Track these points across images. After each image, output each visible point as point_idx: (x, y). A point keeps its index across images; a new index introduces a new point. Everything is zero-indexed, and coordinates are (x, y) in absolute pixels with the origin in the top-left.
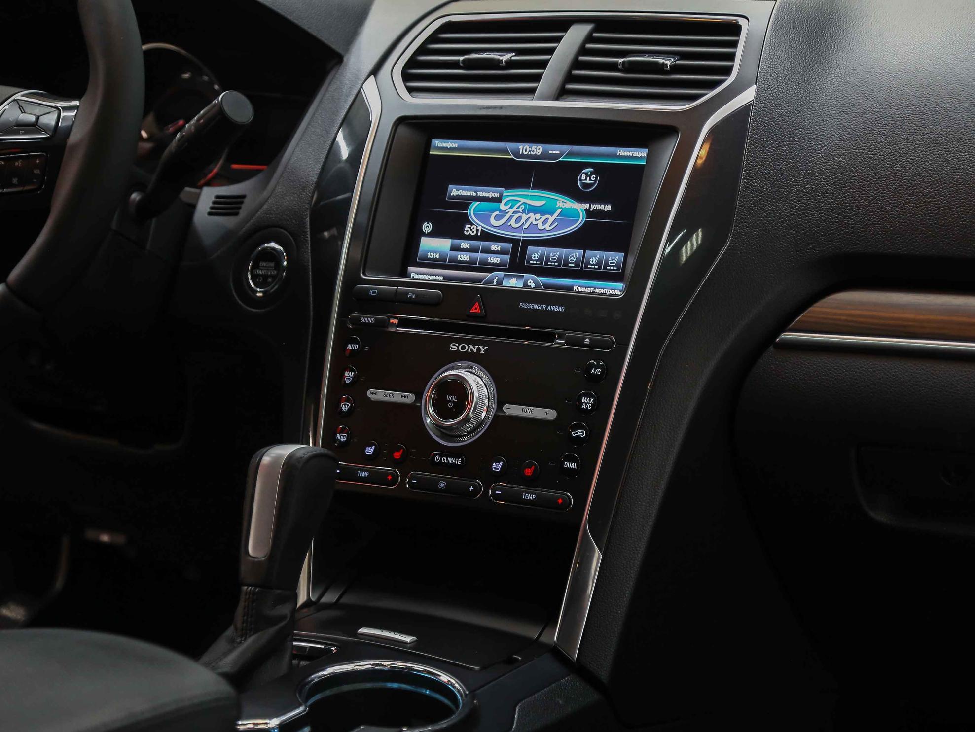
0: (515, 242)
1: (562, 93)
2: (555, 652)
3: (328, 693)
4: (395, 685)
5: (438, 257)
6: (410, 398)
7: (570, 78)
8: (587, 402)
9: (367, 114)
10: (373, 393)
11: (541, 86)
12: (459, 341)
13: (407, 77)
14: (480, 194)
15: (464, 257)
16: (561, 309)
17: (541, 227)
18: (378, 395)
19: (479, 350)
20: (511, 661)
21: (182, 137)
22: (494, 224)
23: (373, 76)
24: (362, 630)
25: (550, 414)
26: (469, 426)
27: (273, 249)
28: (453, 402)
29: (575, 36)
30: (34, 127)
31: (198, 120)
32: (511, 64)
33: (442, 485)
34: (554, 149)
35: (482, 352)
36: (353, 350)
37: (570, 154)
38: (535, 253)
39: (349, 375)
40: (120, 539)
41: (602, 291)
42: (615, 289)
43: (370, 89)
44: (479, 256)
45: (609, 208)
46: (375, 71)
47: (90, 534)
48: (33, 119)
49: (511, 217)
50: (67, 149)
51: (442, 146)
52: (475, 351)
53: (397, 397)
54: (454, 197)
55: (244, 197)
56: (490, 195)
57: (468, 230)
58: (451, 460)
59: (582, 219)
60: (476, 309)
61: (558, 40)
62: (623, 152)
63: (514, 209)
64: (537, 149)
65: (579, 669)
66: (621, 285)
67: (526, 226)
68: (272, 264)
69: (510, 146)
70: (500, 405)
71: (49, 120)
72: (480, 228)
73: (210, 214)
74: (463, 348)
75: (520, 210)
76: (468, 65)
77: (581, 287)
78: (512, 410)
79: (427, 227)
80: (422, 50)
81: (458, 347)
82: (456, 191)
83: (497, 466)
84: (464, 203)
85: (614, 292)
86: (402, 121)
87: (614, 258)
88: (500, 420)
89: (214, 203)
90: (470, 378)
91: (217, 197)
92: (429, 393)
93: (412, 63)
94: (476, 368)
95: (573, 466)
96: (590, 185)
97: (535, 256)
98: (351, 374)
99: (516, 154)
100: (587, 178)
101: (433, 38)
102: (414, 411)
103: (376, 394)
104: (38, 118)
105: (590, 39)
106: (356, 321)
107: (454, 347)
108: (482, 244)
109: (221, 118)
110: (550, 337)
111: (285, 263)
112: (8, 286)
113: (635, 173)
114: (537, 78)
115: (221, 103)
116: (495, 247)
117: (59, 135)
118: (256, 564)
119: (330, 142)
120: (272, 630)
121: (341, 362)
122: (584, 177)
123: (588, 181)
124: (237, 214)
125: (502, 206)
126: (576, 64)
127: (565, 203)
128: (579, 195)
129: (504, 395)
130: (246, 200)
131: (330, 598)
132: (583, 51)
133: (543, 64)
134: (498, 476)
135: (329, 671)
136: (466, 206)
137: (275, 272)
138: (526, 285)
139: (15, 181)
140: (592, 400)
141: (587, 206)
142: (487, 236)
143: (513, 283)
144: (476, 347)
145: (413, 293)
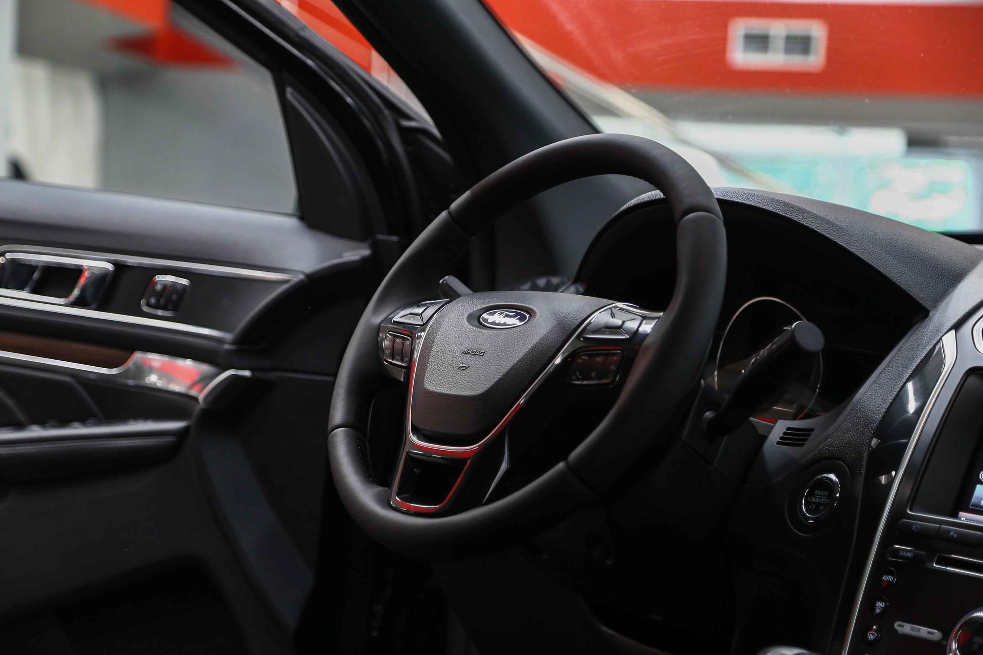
6: (936, 635)
9: (941, 364)
10: (900, 626)
18: (906, 629)
21: (757, 362)
23: (953, 331)
27: (830, 479)
28: (979, 644)
30: (618, 329)
36: (889, 582)
39: (880, 606)
43: (949, 341)
46: (957, 326)
48: (619, 322)
53: (923, 632)
55: (812, 430)
68: (826, 493)
71: (632, 325)
73: (778, 443)
86: (973, 371)
89: (785, 433)
91: (788, 429)
92: (957, 638)
98: (883, 604)
102: (938, 647)
103: (903, 626)
104: (624, 322)
106: (895, 553)
109: (793, 348)
111: (838, 495)
112: (568, 465)
115: (793, 330)
117: (639, 339)
119: (900, 386)
121: (876, 590)
124: (802, 446)
130: (813, 433)
137: (827, 501)
145: (956, 532)
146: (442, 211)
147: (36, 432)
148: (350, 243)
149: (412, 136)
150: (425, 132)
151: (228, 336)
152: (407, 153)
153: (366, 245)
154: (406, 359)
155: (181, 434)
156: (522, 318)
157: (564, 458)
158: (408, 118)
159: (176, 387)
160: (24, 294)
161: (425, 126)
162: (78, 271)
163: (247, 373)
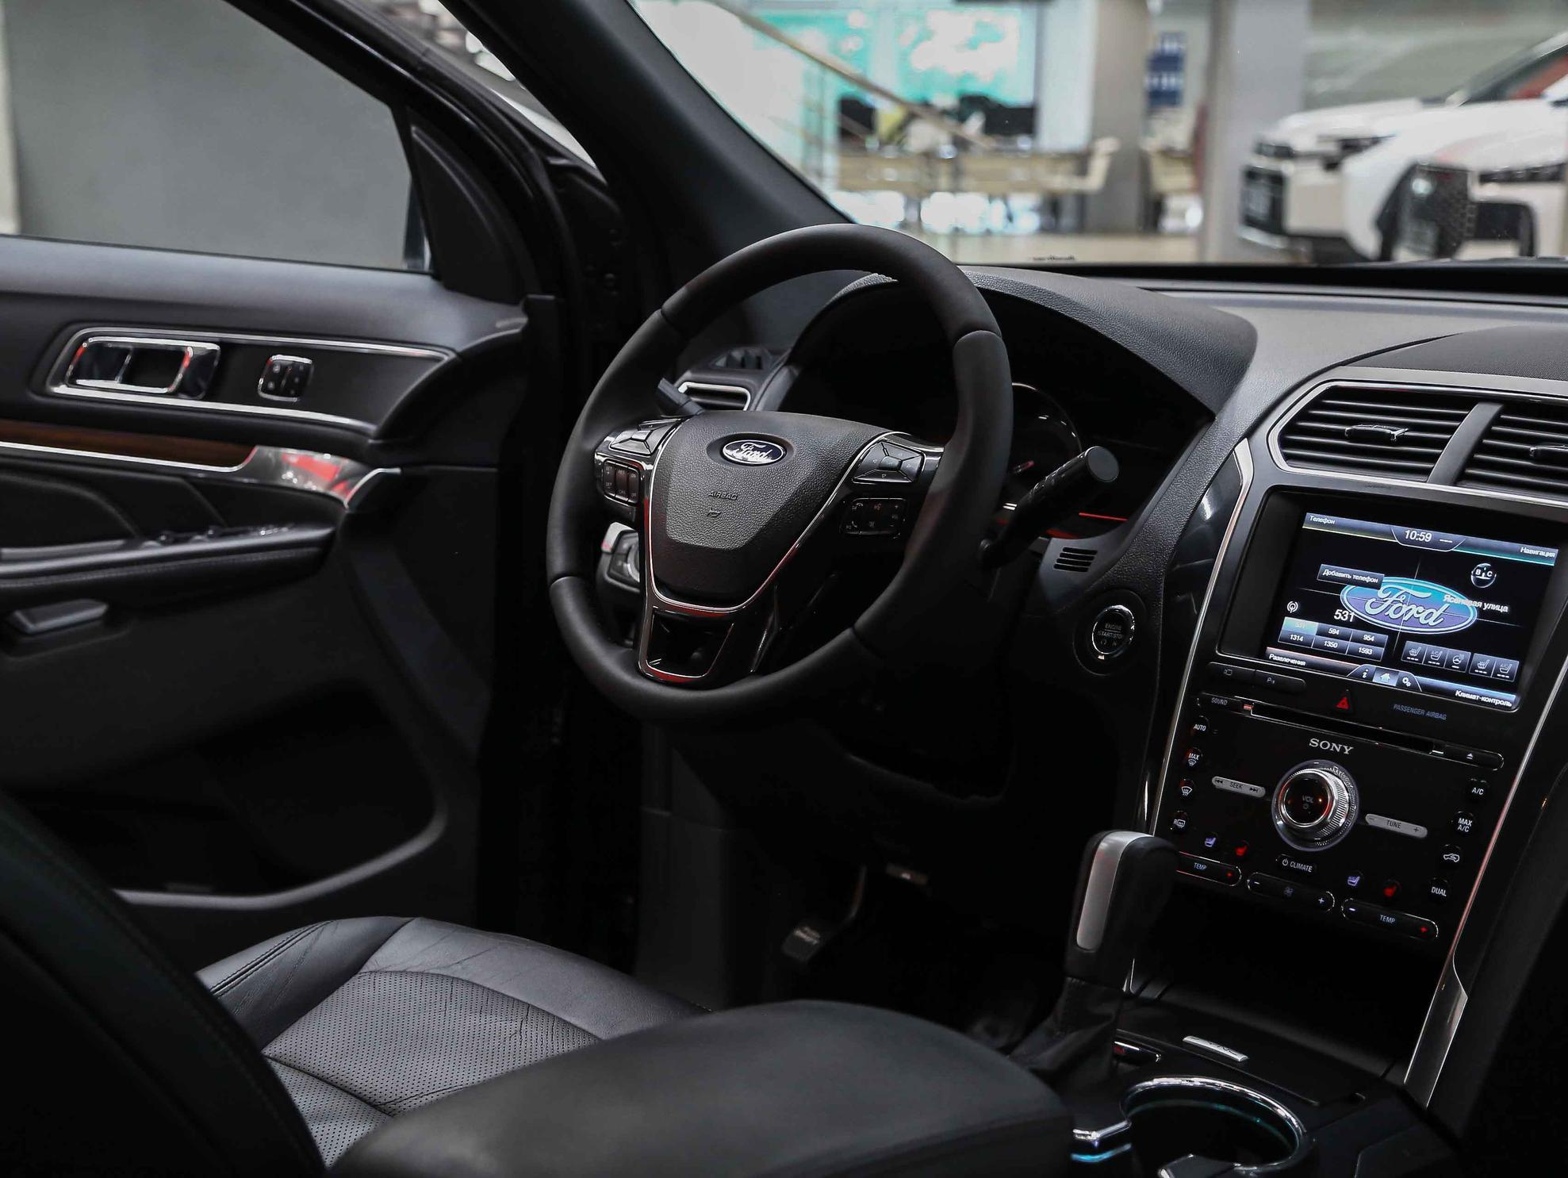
0: (1392, 634)
1: (1460, 478)
2: (1404, 1095)
3: (1150, 1105)
4: (1222, 1107)
5: (1301, 640)
6: (1259, 791)
7: (1470, 462)
8: (1465, 824)
9: (1238, 477)
10: (1218, 781)
11: (1437, 468)
12: (1321, 737)
13: (1284, 443)
14: (1356, 577)
15: (1333, 644)
16: (1443, 717)
17: (1422, 621)
18: (1226, 784)
19: (1343, 750)
20: (1354, 1100)
21: (1041, 489)
22: (1370, 611)
23: (1246, 439)
24: (1188, 1039)
25: (1421, 832)
26: (1326, 832)
27: (1121, 610)
28: (1309, 803)
29: (1478, 417)
30: (896, 471)
31: (1060, 473)
32: (1403, 440)
33: (1289, 891)
34: (1447, 538)
35: (1346, 752)
36: (1200, 731)
37: (1463, 546)
38: (1414, 649)
39: (1193, 758)
40: (922, 880)
41: (1490, 700)
42: (1507, 700)
43: (1242, 451)
44: (1349, 645)
45: (1505, 609)
46: (1249, 434)
47: (891, 869)
48: (896, 462)
49: (1389, 606)
50: (927, 497)
51: (1317, 521)
52: (1338, 750)
53: (1246, 788)
54: (1325, 577)
55: (1095, 552)
56: (1368, 580)
57: (1338, 615)
58: (1300, 866)
59: (1472, 617)
60: (1343, 705)
61: (1461, 418)
62: (1527, 550)
63: (1394, 598)
64: (1427, 536)
65: (1429, 1118)
66: (1513, 697)
67: (1406, 618)
68: (1120, 628)
69: (1395, 529)
70: (1362, 813)
71: (913, 464)
72: (1352, 614)
73: (1057, 567)
74: (1325, 745)
75: (1401, 600)
76: (1355, 436)
77: (1466, 692)
78: (1375, 820)
79: (1293, 607)
80: (1303, 415)
81: (1319, 743)
82: (1328, 571)
83: (1354, 881)
84: (1338, 585)
85: (1504, 703)
86: (1275, 491)
87: (1508, 666)
88: (1360, 828)
89: (1062, 556)
90: (1330, 780)
91: (1066, 549)
92: (1282, 791)
93: (1291, 428)
94: (1336, 769)
95: (1443, 893)
96: (1485, 582)
97: (1414, 653)
98: (1196, 756)
99: (1402, 538)
100: (1481, 574)
101: (1316, 404)
102: (1262, 808)
103: (1221, 782)
104: (901, 462)
105: (1497, 420)
106: (1206, 701)
107: (1314, 742)
108: (1353, 632)
109: (1084, 476)
110: (1428, 747)
111: (1133, 627)
112: (855, 632)
113: (1540, 574)
114: (1433, 458)
115: (1086, 459)
116: (1368, 637)
117: (922, 479)
118: (1083, 955)
119: (1193, 506)
121: (1187, 741)
122: (1478, 572)
123: (1483, 577)
124: (1085, 570)
125: (1380, 593)
126: (1479, 447)
127: (1452, 598)
128: (1471, 592)
129: (1368, 800)
130: (1097, 557)
131: (1151, 993)
132: (1488, 433)
133: (1442, 444)
134: (1353, 891)
135: (1156, 1081)
136: (1339, 589)
137: (1120, 636)
138: (1401, 684)
139: (872, 524)
140: (1470, 822)
141: (1480, 604)
142: (1359, 624)
143: (1386, 679)
144: (1340, 746)
145: (1273, 678)
147: (152, 549)
148: (500, 308)
149: (567, 175)
150: (579, 170)
151: (372, 428)
152: (559, 196)
153: (518, 309)
154: (634, 495)
155: (325, 543)
156: (775, 454)
157: (851, 624)
158: (558, 155)
159: (312, 486)
160: (115, 384)
161: (578, 163)
162: (179, 353)
163: (397, 470)
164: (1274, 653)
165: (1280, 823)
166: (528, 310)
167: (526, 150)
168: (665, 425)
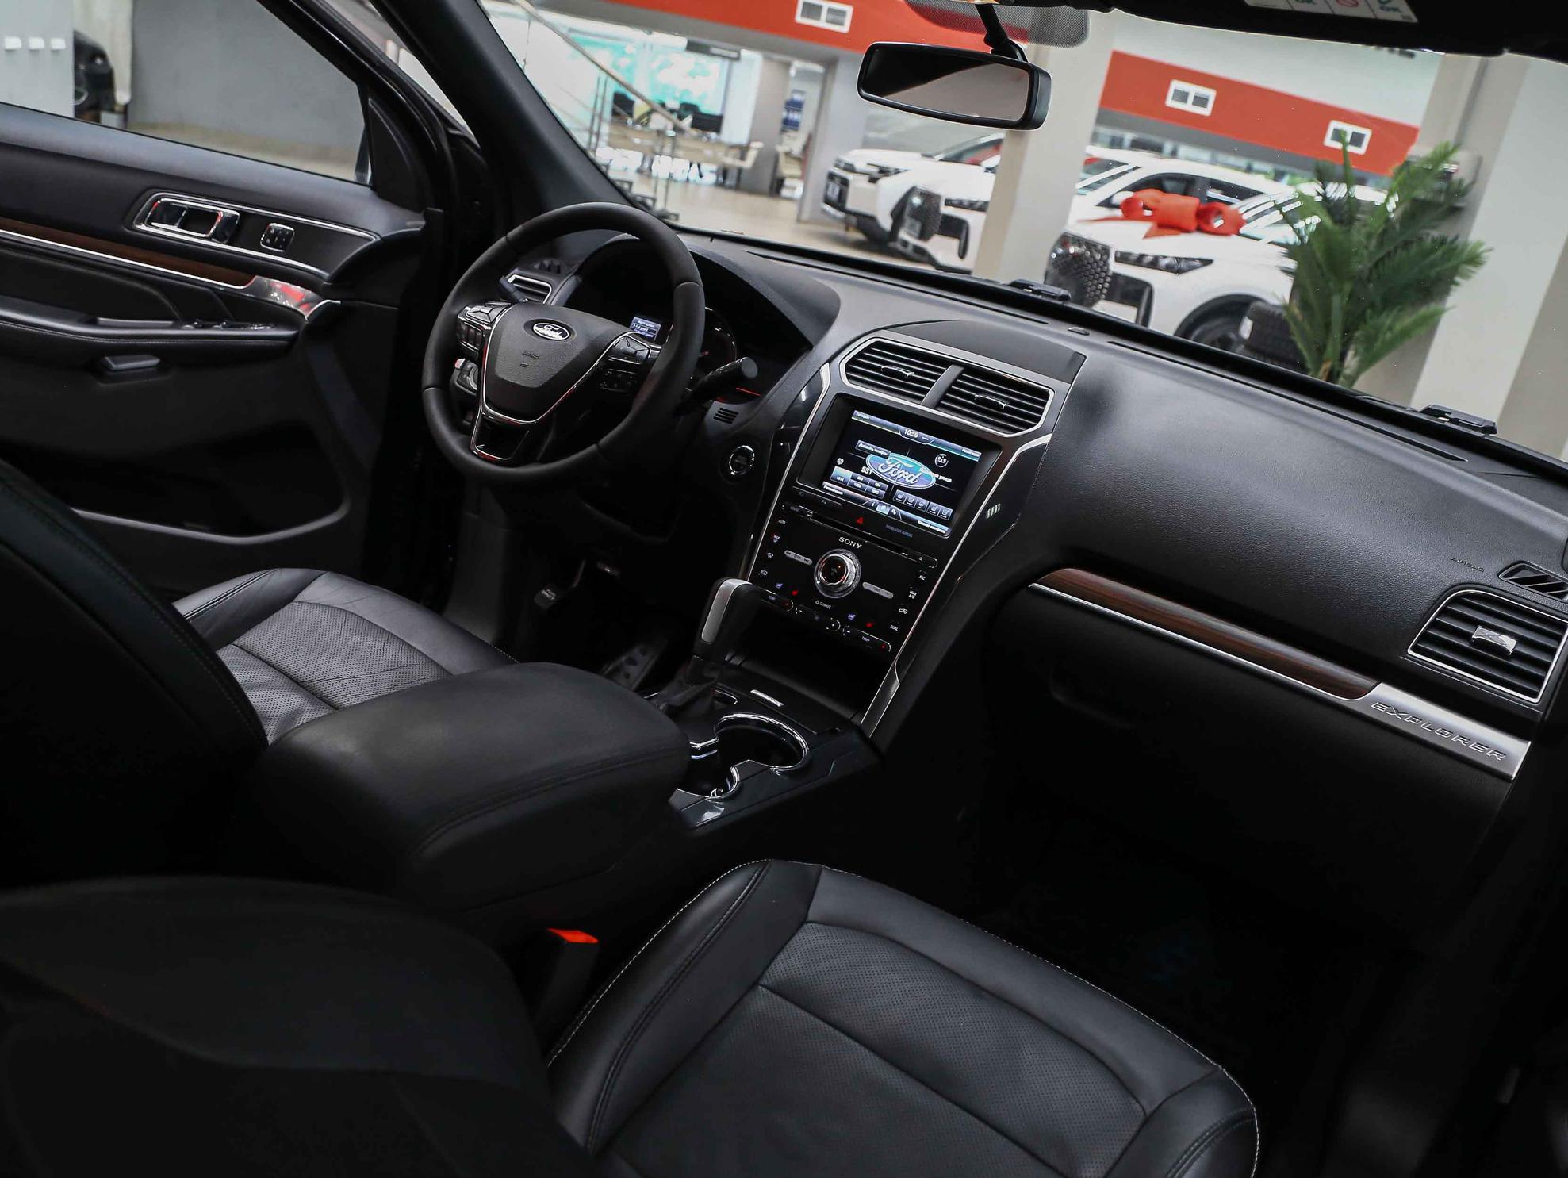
0: (890, 485)
1: (938, 405)
2: (860, 731)
3: (730, 728)
4: (766, 731)
5: (842, 480)
6: (809, 562)
7: (944, 397)
8: (913, 594)
9: (821, 384)
10: (788, 553)
11: (927, 397)
12: (846, 537)
13: (848, 369)
14: (876, 451)
15: (858, 485)
16: (910, 536)
17: (907, 480)
18: (792, 555)
19: (856, 546)
20: (833, 732)
21: (712, 376)
22: (880, 471)
23: (828, 363)
24: (753, 691)
25: (889, 595)
26: (841, 588)
27: (748, 449)
28: (835, 572)
29: (951, 372)
30: (633, 356)
31: (724, 369)
32: (911, 379)
33: (817, 618)
34: (926, 437)
35: (857, 548)
36: (782, 524)
37: (934, 443)
38: (900, 494)
39: (776, 538)
40: (616, 573)
41: (934, 528)
42: (942, 529)
43: (825, 371)
44: (867, 487)
45: (950, 481)
46: (830, 361)
47: (600, 565)
48: (633, 351)
49: (891, 469)
50: (650, 373)
51: (860, 416)
52: (853, 546)
53: (802, 559)
54: (860, 448)
55: (737, 413)
56: (882, 453)
57: (864, 469)
58: (824, 605)
59: (933, 482)
60: (860, 521)
61: (942, 371)
62: (966, 450)
63: (894, 465)
64: (915, 434)
65: (871, 743)
66: (947, 528)
67: (898, 477)
68: (745, 459)
69: (901, 427)
70: (862, 581)
71: (644, 353)
72: (871, 471)
73: (715, 418)
74: (847, 542)
75: (898, 467)
76: (886, 372)
77: (922, 521)
78: (867, 586)
79: (840, 461)
80: (860, 355)
81: (844, 541)
82: (862, 444)
83: (852, 617)
84: (866, 453)
85: (941, 531)
86: (840, 396)
87: (947, 511)
88: (859, 588)
89: (719, 412)
90: (848, 561)
91: (721, 409)
92: (821, 565)
93: (853, 361)
94: (850, 555)
95: (896, 629)
96: (943, 464)
97: (900, 497)
98: (778, 538)
99: (903, 433)
100: (941, 459)
101: (868, 349)
102: (809, 571)
103: (790, 554)
104: (636, 351)
105: (960, 376)
106: (788, 508)
107: (842, 539)
108: (870, 480)
109: (737, 373)
110: (900, 551)
111: (753, 459)
112: (598, 447)
113: (971, 465)
114: (925, 392)
115: (741, 363)
116: (878, 484)
117: (648, 363)
118: (704, 644)
119: (796, 393)
120: (705, 686)
121: (774, 528)
122: (939, 458)
123: (941, 461)
124: (731, 423)
125: (887, 461)
126: (950, 390)
127: (924, 470)
128: (935, 469)
129: (865, 575)
130: (738, 416)
131: (736, 661)
132: (955, 383)
133: (930, 384)
134: (850, 622)
135: (734, 715)
136: (866, 455)
137: (746, 464)
138: (890, 513)
139: (616, 385)
140: (916, 593)
141: (937, 476)
142: (873, 476)
143: (883, 509)
144: (855, 543)
145: (825, 500)
146: (502, 237)
147: (188, 330)
148: (408, 213)
149: (457, 141)
150: (466, 139)
151: (326, 275)
152: (452, 151)
153: (421, 215)
154: (478, 345)
155: (292, 339)
156: (564, 335)
157: (597, 442)
158: (455, 128)
159: (287, 303)
160: (175, 228)
161: (466, 134)
162: (215, 215)
163: (339, 302)
164: (827, 485)
165: (818, 582)
166: (427, 217)
167: (435, 121)
168: (501, 306)
